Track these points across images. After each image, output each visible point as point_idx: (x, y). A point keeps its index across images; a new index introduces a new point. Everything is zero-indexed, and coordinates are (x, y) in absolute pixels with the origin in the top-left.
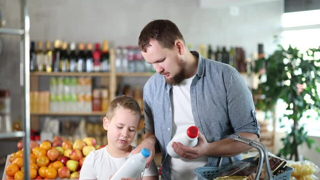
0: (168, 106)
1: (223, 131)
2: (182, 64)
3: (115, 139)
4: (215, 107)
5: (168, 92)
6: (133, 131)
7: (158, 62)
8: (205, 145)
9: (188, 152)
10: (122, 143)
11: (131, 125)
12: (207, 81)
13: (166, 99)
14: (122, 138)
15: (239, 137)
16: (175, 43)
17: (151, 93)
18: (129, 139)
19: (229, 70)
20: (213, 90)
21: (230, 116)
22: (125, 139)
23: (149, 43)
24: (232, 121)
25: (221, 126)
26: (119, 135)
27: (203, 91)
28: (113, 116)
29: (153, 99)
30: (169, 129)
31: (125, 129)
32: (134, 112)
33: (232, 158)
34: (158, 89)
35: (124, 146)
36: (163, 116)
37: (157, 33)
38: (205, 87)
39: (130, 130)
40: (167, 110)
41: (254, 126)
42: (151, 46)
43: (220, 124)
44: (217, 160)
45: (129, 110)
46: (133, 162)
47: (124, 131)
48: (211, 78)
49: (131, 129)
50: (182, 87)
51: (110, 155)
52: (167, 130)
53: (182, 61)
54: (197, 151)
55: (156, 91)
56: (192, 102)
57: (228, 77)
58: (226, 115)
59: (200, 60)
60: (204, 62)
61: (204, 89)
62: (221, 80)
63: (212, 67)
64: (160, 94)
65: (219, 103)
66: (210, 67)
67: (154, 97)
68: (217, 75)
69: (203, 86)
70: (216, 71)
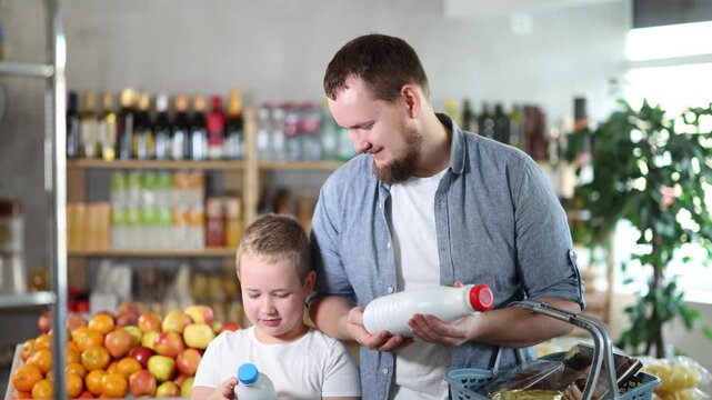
0: (381, 240)
4: (490, 243)
5: (382, 205)
12: (472, 183)
13: (377, 223)
16: (403, 90)
17: (340, 205)
19: (520, 161)
20: (485, 206)
23: (344, 81)
27: (463, 205)
30: (391, 290)
34: (359, 199)
36: (374, 261)
38: (466, 197)
40: (380, 246)
41: (574, 284)
48: (481, 176)
52: (384, 289)
53: (415, 131)
55: (353, 203)
56: (439, 229)
57: (520, 177)
58: (512, 263)
59: (456, 135)
60: (465, 140)
61: (467, 202)
62: (505, 184)
63: (483, 153)
64: (362, 209)
65: (498, 235)
66: (478, 151)
67: (348, 218)
68: (494, 171)
69: (464, 194)
70: (491, 163)
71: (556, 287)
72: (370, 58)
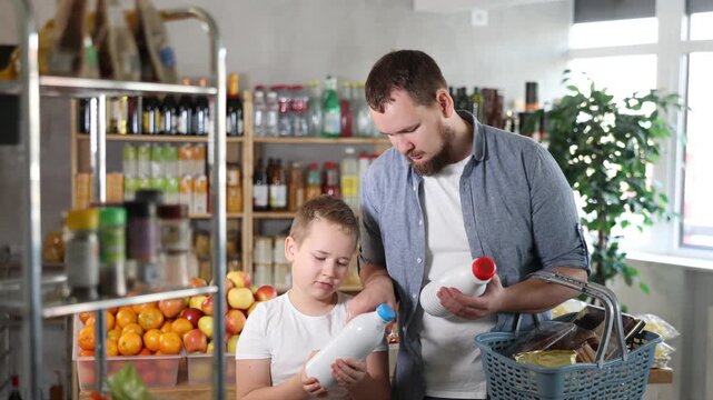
0: (414, 217)
1: (523, 263)
2: (447, 135)
3: (311, 281)
4: (510, 218)
5: (415, 188)
6: (344, 265)
7: (405, 131)
8: (500, 293)
9: (470, 306)
10: (322, 288)
11: (343, 255)
12: (492, 168)
13: (410, 203)
14: (322, 279)
15: (557, 276)
16: (438, 96)
17: (379, 189)
18: (336, 281)
19: (533, 148)
20: (504, 186)
21: (536, 235)
22: (328, 281)
23: (389, 95)
24: (539, 245)
25: (520, 255)
26: (318, 274)
27: (485, 187)
28: (306, 236)
29: (382, 203)
30: (419, 260)
31: (330, 262)
32: (347, 230)
33: (539, 316)
34: (393, 183)
35: (326, 293)
36: (406, 236)
37: (405, 76)
38: (487, 180)
39: (337, 263)
40: (413, 223)
41: (582, 254)
42: (394, 100)
43: (519, 251)
44: (512, 320)
45: (339, 227)
46: (360, 329)
47: (328, 266)
48: (500, 162)
49: (341, 261)
50: (443, 179)
51: (296, 311)
52: (414, 261)
53: (448, 129)
54: (487, 303)
55: (388, 186)
56: (464, 208)
57: (534, 160)
58: (529, 235)
59: (476, 128)
60: (483, 132)
61: (488, 184)
62: (521, 167)
63: (501, 142)
64: (397, 192)
65: (516, 210)
66: (496, 141)
67: (386, 199)
68: (511, 157)
69: (484, 178)
70: (508, 150)
71: (565, 256)
72: (407, 71)
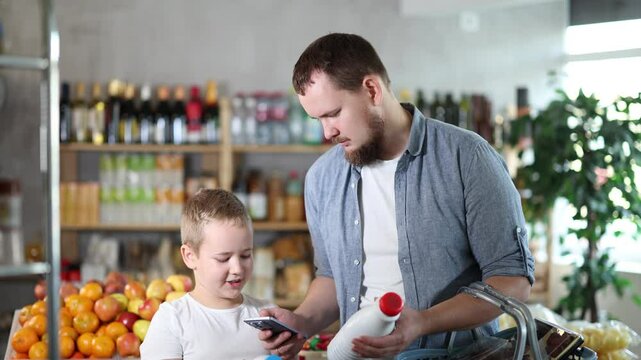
0: (350, 217)
4: (441, 218)
7: (327, 115)
12: (429, 164)
16: (364, 82)
21: (470, 237)
23: (309, 77)
24: (474, 248)
27: (419, 184)
29: (322, 201)
30: (357, 262)
34: (334, 182)
36: (342, 236)
37: (327, 59)
38: (423, 177)
40: (349, 224)
41: (520, 260)
42: (314, 83)
48: (436, 158)
52: (351, 262)
53: (377, 117)
56: (398, 207)
57: (470, 158)
59: (417, 118)
60: (425, 125)
61: (423, 181)
62: (456, 164)
63: (440, 137)
64: (336, 190)
65: (448, 210)
66: (436, 135)
67: (325, 199)
68: (448, 153)
69: (420, 175)
70: (446, 146)
72: (330, 54)
